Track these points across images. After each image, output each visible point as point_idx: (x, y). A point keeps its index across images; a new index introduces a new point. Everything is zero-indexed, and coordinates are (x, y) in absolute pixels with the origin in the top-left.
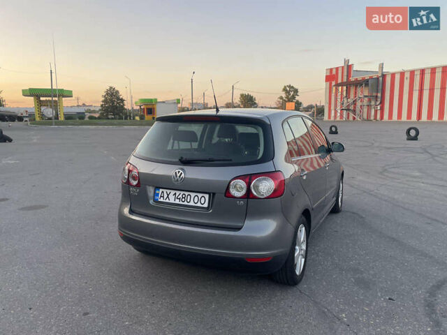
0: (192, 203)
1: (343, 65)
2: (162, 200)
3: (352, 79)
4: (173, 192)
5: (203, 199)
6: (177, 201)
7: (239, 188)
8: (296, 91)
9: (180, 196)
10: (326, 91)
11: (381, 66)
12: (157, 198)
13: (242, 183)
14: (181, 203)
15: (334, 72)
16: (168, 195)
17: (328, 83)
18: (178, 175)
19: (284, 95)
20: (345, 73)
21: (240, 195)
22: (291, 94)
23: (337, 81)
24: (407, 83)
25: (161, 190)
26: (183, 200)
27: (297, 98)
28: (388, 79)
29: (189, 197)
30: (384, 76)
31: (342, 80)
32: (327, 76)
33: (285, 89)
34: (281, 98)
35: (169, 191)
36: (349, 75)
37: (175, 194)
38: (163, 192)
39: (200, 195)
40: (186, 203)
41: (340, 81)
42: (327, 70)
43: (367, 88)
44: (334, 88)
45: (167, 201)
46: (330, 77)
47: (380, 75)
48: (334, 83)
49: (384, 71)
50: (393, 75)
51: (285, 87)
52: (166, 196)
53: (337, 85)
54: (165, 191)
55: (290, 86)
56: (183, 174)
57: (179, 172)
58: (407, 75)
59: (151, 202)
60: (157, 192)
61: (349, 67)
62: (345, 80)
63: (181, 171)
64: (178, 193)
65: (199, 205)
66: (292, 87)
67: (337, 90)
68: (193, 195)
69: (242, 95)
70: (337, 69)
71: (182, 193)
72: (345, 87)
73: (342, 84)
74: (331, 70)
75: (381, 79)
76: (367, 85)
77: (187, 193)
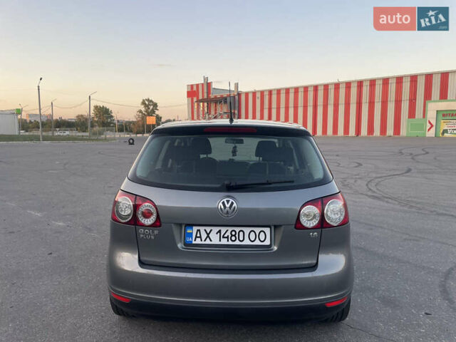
0: (247, 242)
1: (203, 82)
2: (198, 241)
3: (212, 96)
4: (216, 229)
5: (262, 234)
6: (224, 242)
7: (310, 216)
8: (155, 105)
9: (228, 234)
10: (188, 107)
11: (237, 85)
12: (188, 240)
13: (313, 210)
14: (230, 243)
15: (195, 89)
16: (208, 234)
17: (190, 99)
18: (228, 206)
19: (143, 109)
20: (205, 90)
21: (312, 225)
22: (150, 107)
23: (198, 98)
24: (258, 102)
25: (195, 229)
26: (233, 238)
27: (157, 112)
28: (243, 98)
29: (241, 233)
30: (239, 95)
31: (203, 96)
32: (188, 92)
33: (143, 103)
34: (140, 111)
35: (208, 229)
36: (209, 93)
37: (220, 231)
38: (199, 230)
39: (257, 230)
40: (237, 242)
41: (201, 97)
42: (188, 85)
43: (226, 105)
44: (196, 104)
45: (208, 242)
46: (192, 93)
47: (236, 94)
48: (195, 99)
49: (239, 90)
50: (247, 94)
51: (144, 100)
52: (204, 236)
53: (199, 101)
54: (202, 229)
55: (148, 100)
56: (235, 205)
57: (228, 201)
58: (258, 95)
59: (180, 246)
60: (189, 231)
61: (209, 85)
62: (205, 97)
63: (231, 200)
64: (223, 230)
65: (257, 242)
66: (151, 101)
67: (198, 106)
68: (247, 230)
69: (96, 107)
70: (197, 85)
71: (230, 229)
72: (206, 104)
73: (203, 101)
74: (192, 86)
75: (237, 97)
76: (226, 102)
77: (237, 229)
